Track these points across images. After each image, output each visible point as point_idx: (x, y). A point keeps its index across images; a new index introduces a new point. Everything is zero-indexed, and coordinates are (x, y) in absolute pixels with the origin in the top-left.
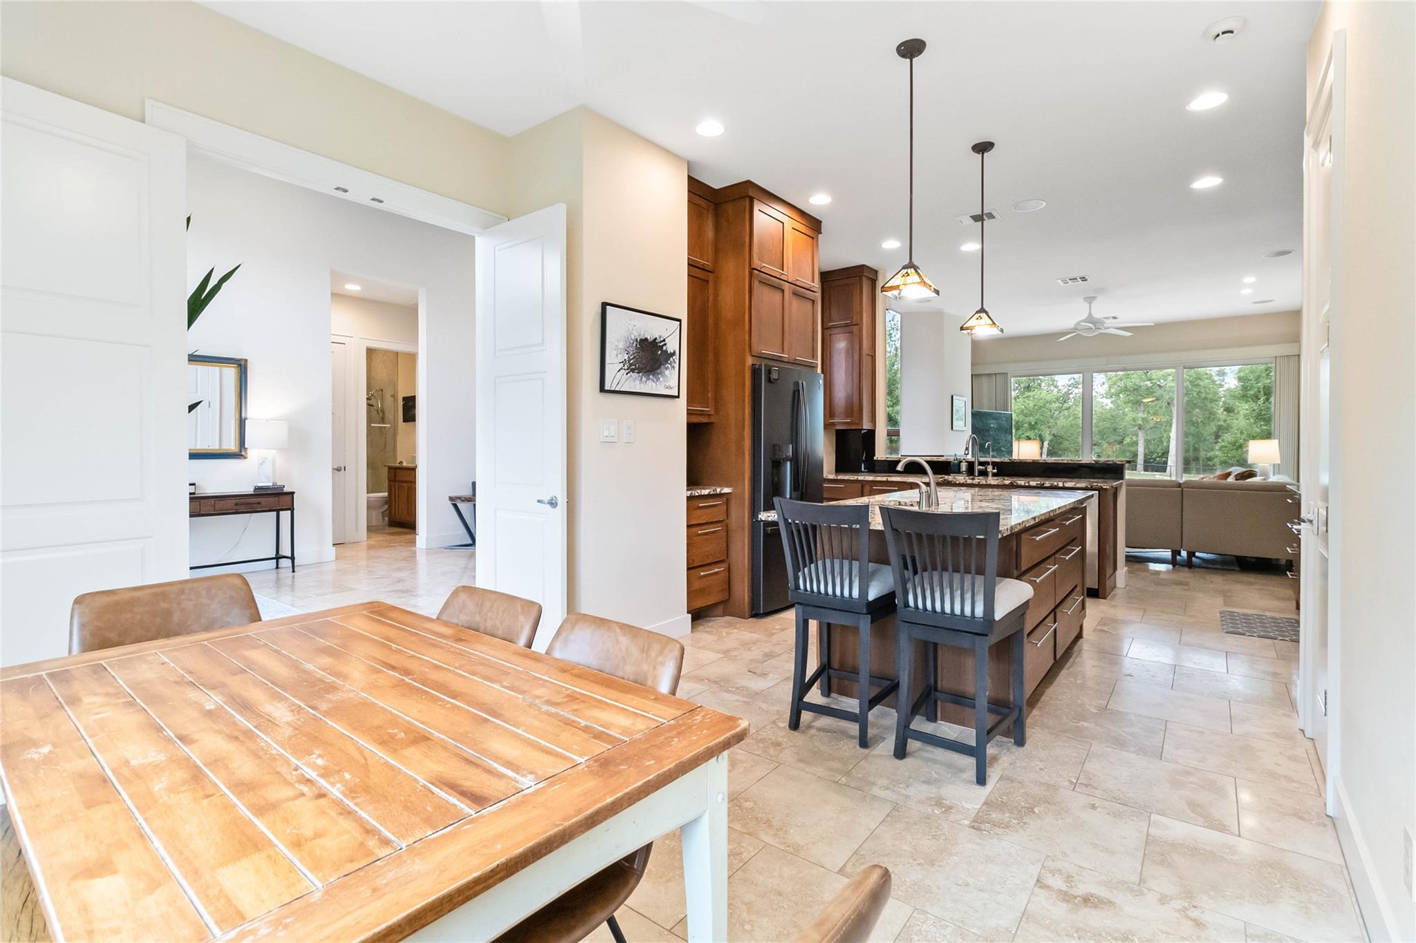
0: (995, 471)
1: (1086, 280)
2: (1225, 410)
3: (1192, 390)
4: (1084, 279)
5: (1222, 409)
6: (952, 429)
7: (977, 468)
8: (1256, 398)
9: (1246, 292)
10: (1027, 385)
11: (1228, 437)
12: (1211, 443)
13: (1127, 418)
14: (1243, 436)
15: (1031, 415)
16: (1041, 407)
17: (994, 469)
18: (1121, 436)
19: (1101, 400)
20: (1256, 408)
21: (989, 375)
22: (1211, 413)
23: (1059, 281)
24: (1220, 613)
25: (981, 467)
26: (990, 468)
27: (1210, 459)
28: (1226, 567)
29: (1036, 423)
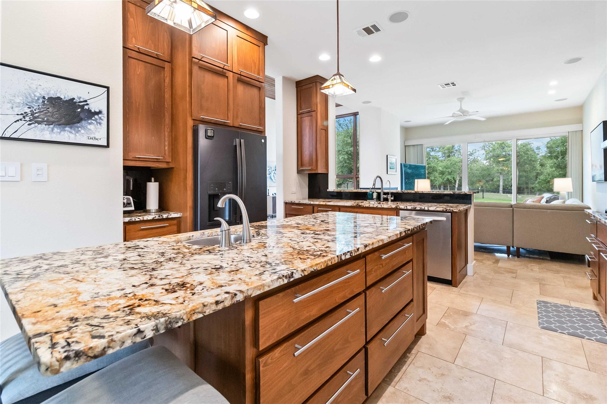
0: (393, 198)
1: (455, 85)
2: (540, 165)
3: (524, 156)
4: (454, 84)
5: (539, 165)
6: (387, 173)
7: (382, 196)
8: (557, 157)
9: (552, 92)
10: (448, 155)
11: (542, 177)
12: (534, 180)
13: (495, 169)
14: (550, 177)
15: (449, 168)
16: (454, 164)
17: (392, 197)
18: (492, 177)
19: (483, 162)
20: (557, 162)
21: (414, 145)
22: (533, 167)
23: (439, 86)
24: (538, 304)
25: (385, 196)
26: (389, 197)
27: (533, 188)
28: (541, 257)
29: (451, 172)
